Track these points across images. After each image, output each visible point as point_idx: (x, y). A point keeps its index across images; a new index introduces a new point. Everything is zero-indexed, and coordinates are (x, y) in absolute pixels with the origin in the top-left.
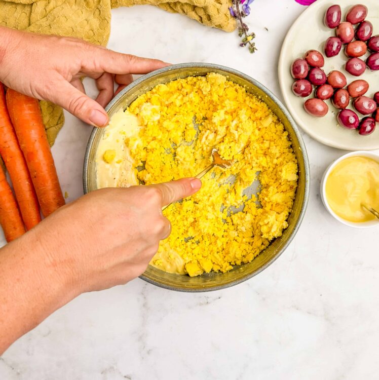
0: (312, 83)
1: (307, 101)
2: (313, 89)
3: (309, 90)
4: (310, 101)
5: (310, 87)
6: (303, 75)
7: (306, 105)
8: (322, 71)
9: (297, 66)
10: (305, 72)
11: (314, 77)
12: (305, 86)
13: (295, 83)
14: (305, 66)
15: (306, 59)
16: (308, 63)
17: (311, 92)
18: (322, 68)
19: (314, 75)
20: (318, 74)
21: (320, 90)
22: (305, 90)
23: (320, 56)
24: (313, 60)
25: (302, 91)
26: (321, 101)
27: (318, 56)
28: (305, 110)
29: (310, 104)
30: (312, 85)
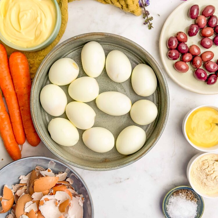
0: (179, 52)
1: (176, 63)
2: (180, 56)
3: (178, 56)
4: (178, 63)
5: (178, 54)
6: (174, 47)
7: (175, 65)
8: (186, 45)
9: (171, 41)
10: (176, 45)
11: (181, 49)
12: (175, 53)
13: (169, 52)
14: (176, 41)
15: (176, 37)
16: (178, 40)
17: (178, 57)
18: (186, 43)
19: (181, 47)
20: (183, 47)
21: (184, 57)
23: (185, 35)
24: (180, 37)
25: (174, 56)
26: (185, 63)
27: (183, 35)
28: (175, 69)
29: (178, 65)
30: (180, 53)
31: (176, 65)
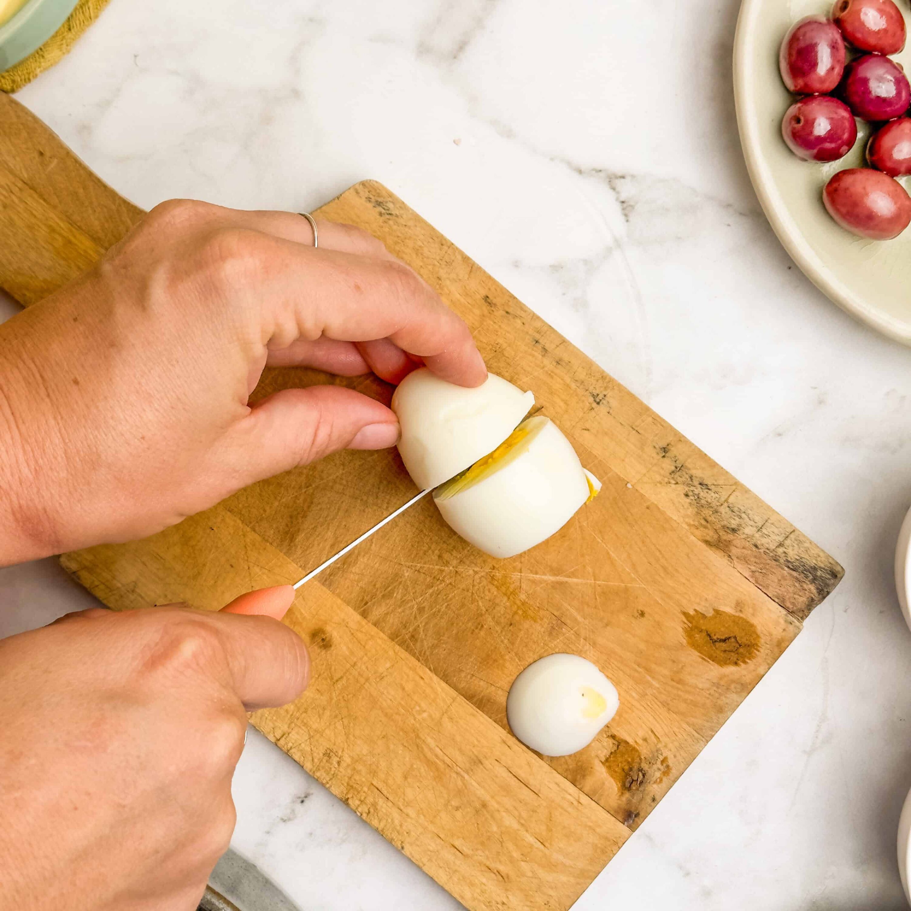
0: (854, 112)
1: (837, 178)
2: (860, 135)
3: (846, 136)
4: (848, 180)
5: (847, 124)
6: (822, 80)
7: (829, 194)
8: (897, 69)
9: (802, 44)
10: (832, 68)
11: (867, 91)
12: (831, 119)
13: (794, 109)
14: (834, 47)
15: (838, 22)
16: (846, 36)
17: (850, 143)
18: (894, 58)
19: (865, 81)
20: (880, 79)
21: (887, 141)
22: (831, 136)
23: (893, 13)
24: (863, 24)
25: (820, 140)
26: (887, 179)
27: (881, 11)
28: (831, 218)
29: (846, 189)
30: (857, 119)
31: (836, 190)
